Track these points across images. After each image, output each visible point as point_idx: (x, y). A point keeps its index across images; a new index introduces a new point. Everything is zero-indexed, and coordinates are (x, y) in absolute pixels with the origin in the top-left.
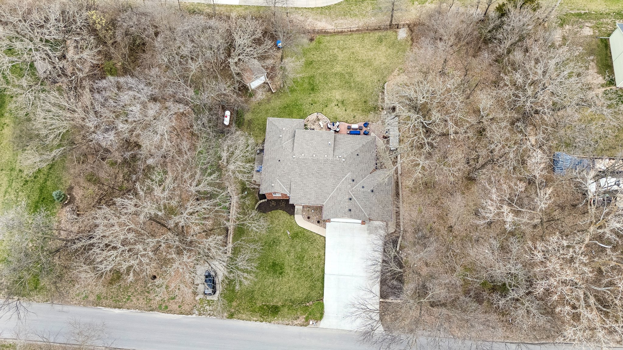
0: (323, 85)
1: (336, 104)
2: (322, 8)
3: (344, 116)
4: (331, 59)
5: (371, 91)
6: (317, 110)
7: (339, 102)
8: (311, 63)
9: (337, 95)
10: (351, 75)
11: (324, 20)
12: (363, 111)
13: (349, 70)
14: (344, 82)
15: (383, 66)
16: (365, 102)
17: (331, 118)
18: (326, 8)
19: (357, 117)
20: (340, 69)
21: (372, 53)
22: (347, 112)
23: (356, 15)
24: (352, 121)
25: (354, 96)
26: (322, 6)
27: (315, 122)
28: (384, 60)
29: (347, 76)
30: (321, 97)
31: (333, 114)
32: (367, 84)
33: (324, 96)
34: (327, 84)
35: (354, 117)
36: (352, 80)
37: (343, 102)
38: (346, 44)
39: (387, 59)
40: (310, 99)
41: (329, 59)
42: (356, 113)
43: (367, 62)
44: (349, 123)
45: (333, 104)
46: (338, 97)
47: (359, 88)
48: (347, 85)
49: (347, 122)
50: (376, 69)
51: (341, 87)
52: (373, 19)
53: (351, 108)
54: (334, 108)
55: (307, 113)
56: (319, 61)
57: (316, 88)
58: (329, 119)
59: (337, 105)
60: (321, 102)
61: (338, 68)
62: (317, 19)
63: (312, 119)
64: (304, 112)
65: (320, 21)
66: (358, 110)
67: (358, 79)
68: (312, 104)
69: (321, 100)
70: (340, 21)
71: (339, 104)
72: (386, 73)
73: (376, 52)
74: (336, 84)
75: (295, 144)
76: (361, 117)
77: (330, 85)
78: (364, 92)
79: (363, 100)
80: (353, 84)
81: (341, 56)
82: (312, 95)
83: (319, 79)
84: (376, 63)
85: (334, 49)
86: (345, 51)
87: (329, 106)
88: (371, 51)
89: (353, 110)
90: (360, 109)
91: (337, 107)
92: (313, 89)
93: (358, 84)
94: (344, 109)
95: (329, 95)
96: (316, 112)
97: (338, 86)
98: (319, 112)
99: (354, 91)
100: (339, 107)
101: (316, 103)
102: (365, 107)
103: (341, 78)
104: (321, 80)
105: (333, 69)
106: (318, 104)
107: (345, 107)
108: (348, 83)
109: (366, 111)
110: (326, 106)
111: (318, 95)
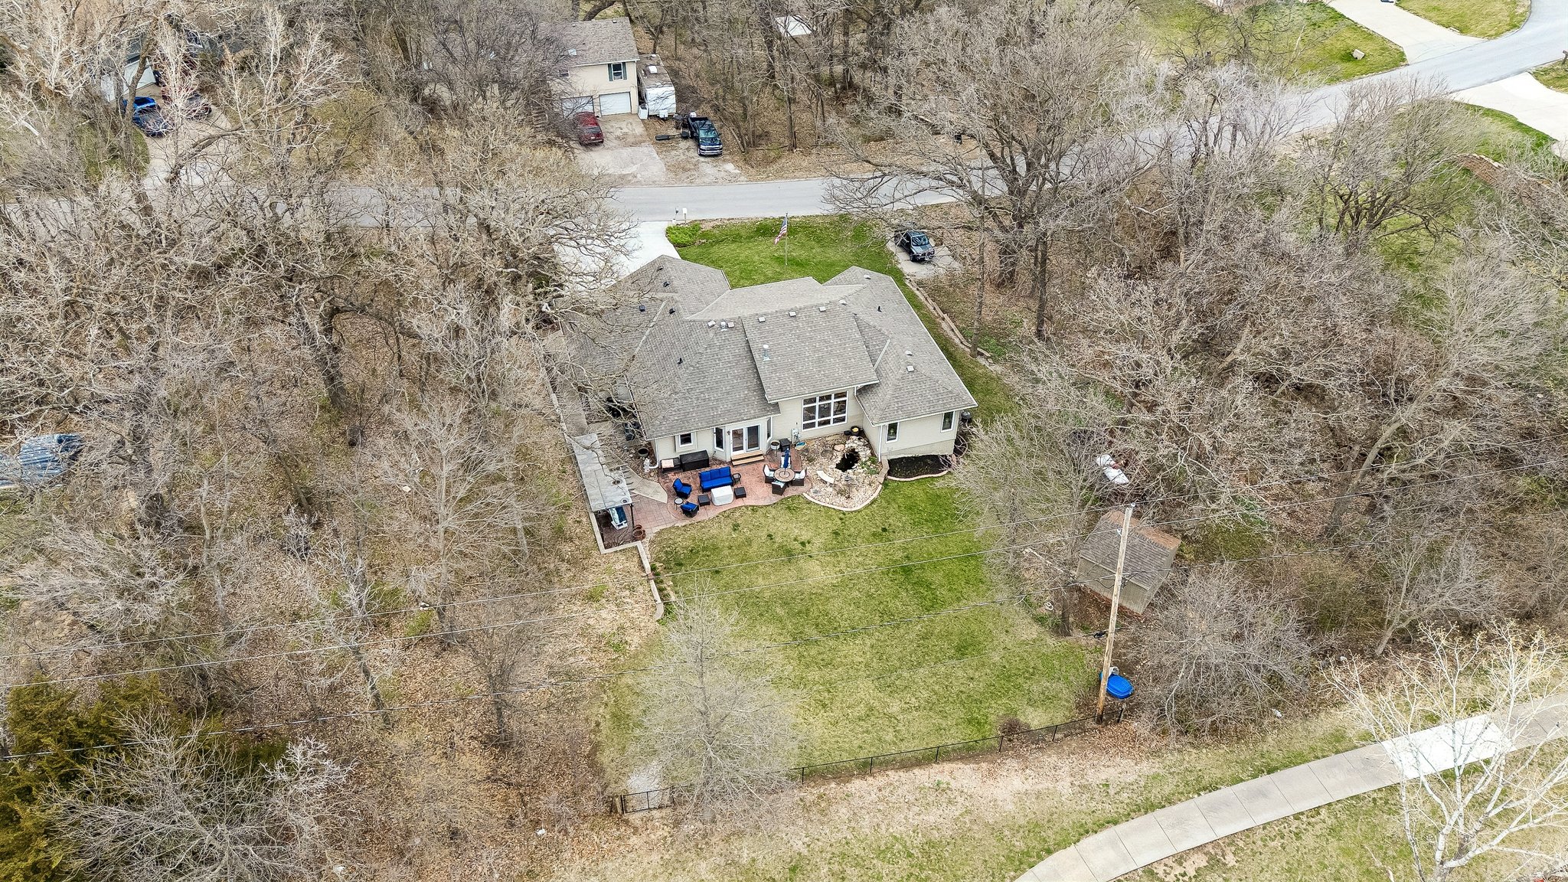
0: (878, 589)
1: (808, 547)
2: (1049, 852)
3: (770, 520)
6: (859, 517)
7: (803, 553)
8: (961, 650)
9: (818, 573)
10: (799, 639)
11: (1011, 807)
12: (715, 548)
13: (813, 652)
14: (815, 613)
16: (717, 572)
17: (806, 506)
18: (1028, 854)
19: (728, 529)
20: (845, 649)
22: (764, 534)
23: (880, 853)
24: (737, 514)
25: (761, 582)
26: (1050, 861)
27: (849, 485)
29: (812, 632)
30: (865, 558)
31: (806, 518)
33: (860, 559)
34: (870, 596)
35: (736, 527)
36: (790, 626)
37: (791, 556)
38: (867, 732)
40: (898, 543)
42: (735, 539)
44: (747, 507)
45: (818, 542)
46: (813, 566)
47: (755, 604)
48: (798, 607)
49: (754, 509)
51: (816, 596)
52: (799, 845)
53: (755, 547)
54: (809, 534)
55: (884, 504)
56: (938, 661)
57: (900, 578)
58: (809, 502)
60: (859, 540)
61: (855, 651)
62: (1038, 795)
63: (862, 490)
64: (896, 506)
65: (1021, 797)
66: (730, 548)
67: (767, 629)
68: (884, 530)
69: (863, 547)
70: (938, 818)
71: (800, 547)
74: (837, 603)
75: (858, 336)
76: (714, 532)
77: (856, 594)
79: (726, 578)
80: (780, 611)
81: (866, 690)
82: (900, 555)
83: (904, 602)
85: (903, 711)
86: (861, 710)
87: (826, 536)
89: (749, 542)
90: (726, 552)
91: (804, 538)
92: (907, 571)
93: (761, 615)
94: (778, 539)
95: (843, 565)
96: (859, 511)
97: (828, 599)
98: (849, 512)
99: (767, 594)
100: (795, 540)
101: (874, 535)
102: (712, 561)
103: (829, 622)
104: (895, 605)
105: (872, 646)
106: (866, 533)
107: (777, 545)
108: (800, 612)
109: (705, 549)
110: (836, 534)
111: (880, 559)
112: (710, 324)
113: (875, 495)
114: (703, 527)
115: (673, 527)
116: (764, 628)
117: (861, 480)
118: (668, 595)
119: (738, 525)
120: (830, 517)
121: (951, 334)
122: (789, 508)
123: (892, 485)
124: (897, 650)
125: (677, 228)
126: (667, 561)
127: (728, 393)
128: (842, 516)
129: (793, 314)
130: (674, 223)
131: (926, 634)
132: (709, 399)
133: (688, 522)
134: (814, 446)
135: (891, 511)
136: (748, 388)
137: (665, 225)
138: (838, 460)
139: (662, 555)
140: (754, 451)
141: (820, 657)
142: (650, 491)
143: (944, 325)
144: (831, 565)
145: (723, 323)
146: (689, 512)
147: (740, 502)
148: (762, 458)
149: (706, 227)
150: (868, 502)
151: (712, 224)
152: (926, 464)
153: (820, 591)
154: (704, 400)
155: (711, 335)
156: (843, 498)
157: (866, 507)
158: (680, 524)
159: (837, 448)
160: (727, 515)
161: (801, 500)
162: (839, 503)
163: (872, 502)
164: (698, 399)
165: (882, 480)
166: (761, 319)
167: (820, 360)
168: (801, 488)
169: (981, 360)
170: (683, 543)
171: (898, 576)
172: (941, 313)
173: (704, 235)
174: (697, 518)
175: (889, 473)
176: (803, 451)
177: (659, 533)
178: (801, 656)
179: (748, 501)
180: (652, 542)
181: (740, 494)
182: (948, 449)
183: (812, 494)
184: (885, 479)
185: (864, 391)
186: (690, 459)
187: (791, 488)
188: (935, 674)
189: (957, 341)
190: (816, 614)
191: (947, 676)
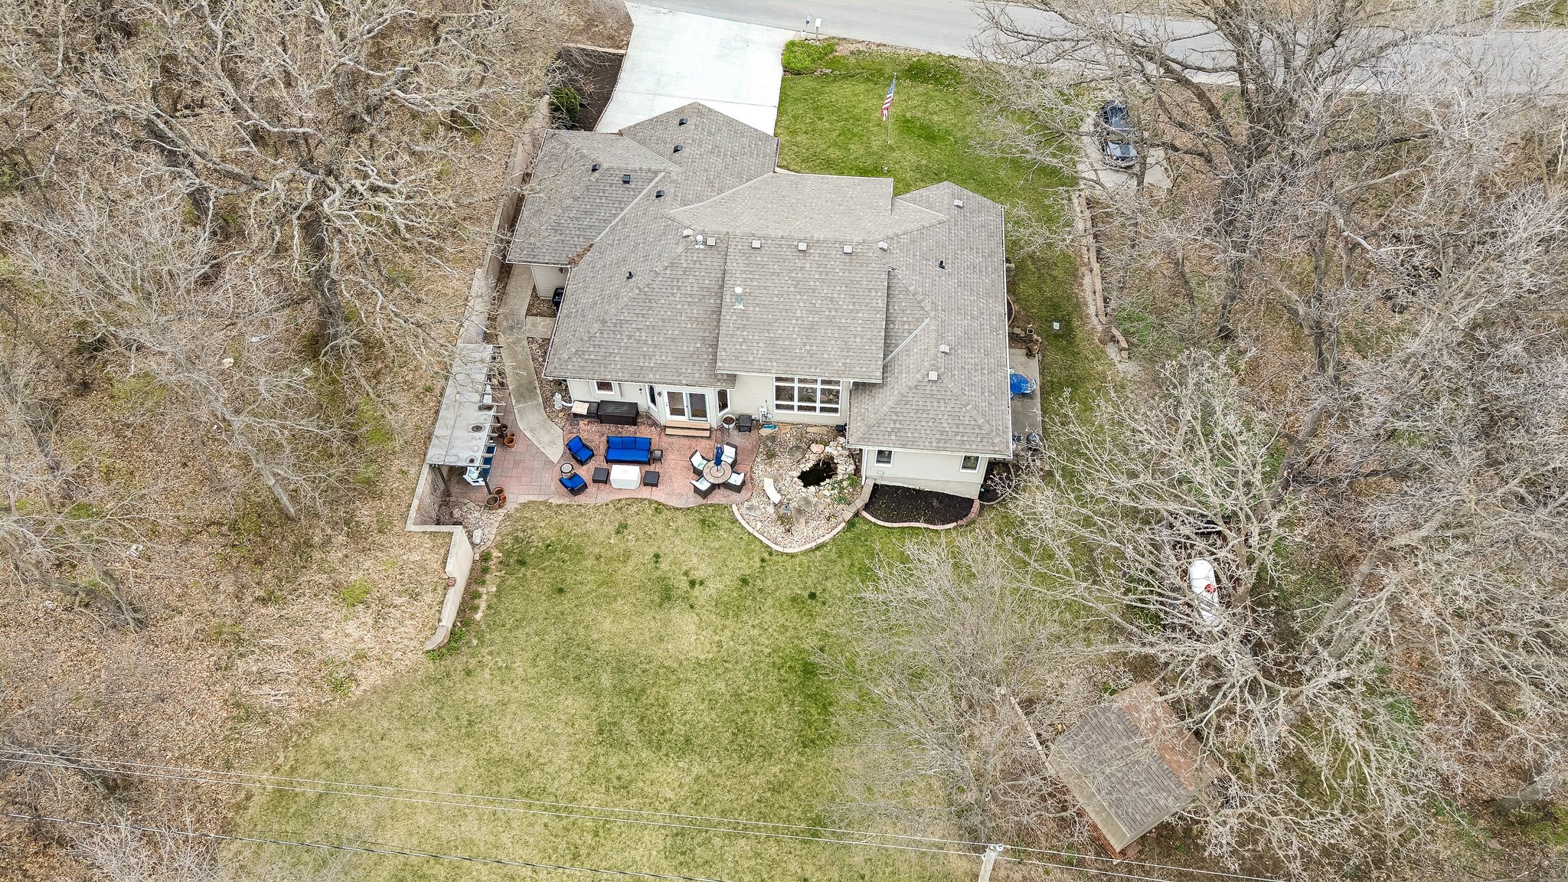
0: (755, 688)
1: (697, 591)
3: (670, 532)
4: (707, 842)
5: (520, 633)
6: (789, 565)
7: (685, 599)
9: (688, 636)
10: (607, 732)
12: (579, 553)
13: (613, 761)
14: (650, 697)
15: (430, 735)
16: (561, 591)
17: (727, 525)
19: (611, 528)
20: (658, 770)
21: (470, 827)
22: (651, 551)
24: (634, 509)
25: (607, 625)
27: (799, 511)
28: (414, 770)
29: (629, 727)
31: (717, 544)
32: (532, 672)
33: (755, 632)
35: (621, 529)
36: (605, 709)
37: (668, 596)
39: (394, 766)
40: (820, 623)
41: (717, 841)
42: (611, 547)
43: (507, 788)
44: (650, 502)
45: (713, 587)
46: (687, 623)
47: (579, 659)
48: (633, 682)
49: (659, 508)
50: (468, 735)
51: (672, 675)
53: (629, 568)
54: (710, 571)
55: (833, 556)
56: (773, 834)
57: (794, 680)
58: (734, 521)
59: (692, 583)
60: (770, 602)
61: (670, 777)
63: (813, 524)
64: (847, 562)
66: (598, 558)
67: (572, 703)
68: (812, 596)
69: (770, 614)
71: (684, 585)
72: (424, 697)
73: (446, 831)
74: (688, 692)
75: (882, 304)
76: (591, 526)
77: (720, 685)
78: (553, 636)
79: (566, 603)
80: (606, 680)
81: (648, 849)
82: (813, 642)
83: (778, 721)
84: (461, 764)
87: (729, 580)
88: (469, 843)
89: (627, 556)
90: (589, 563)
91: (697, 575)
93: (577, 678)
94: (664, 566)
95: (727, 633)
96: (793, 556)
97: (679, 681)
98: (779, 554)
99: (605, 647)
100: (686, 574)
101: (794, 600)
102: (563, 571)
103: (661, 719)
104: (764, 722)
105: (697, 778)
106: (784, 593)
107: (659, 573)
108: (631, 690)
109: (566, 549)
110: (745, 581)
111: (782, 640)
112: (686, 233)
113: (827, 537)
114: (581, 515)
115: (544, 503)
116: (569, 702)
117: (821, 507)
118: (476, 609)
119: (626, 527)
120: (748, 553)
121: (1090, 299)
122: (703, 521)
123: (862, 527)
124: (727, 797)
125: (803, 44)
126: (508, 554)
127: (673, 340)
128: (766, 556)
129: (803, 246)
130: (803, 35)
131: (781, 784)
132: (645, 342)
133: (566, 501)
134: (788, 436)
135: (836, 570)
136: (704, 339)
137: (790, 36)
138: (807, 466)
139: (509, 541)
140: (698, 422)
141: (619, 772)
142: (547, 439)
143: (1087, 281)
144: (710, 630)
145: (700, 238)
146: (574, 485)
147: (646, 493)
148: (707, 434)
149: (843, 50)
150: (813, 544)
151: (852, 47)
152: (929, 506)
153: (675, 665)
154: (638, 341)
155: (680, 249)
156: (782, 529)
157: (805, 553)
158: (555, 501)
159: (815, 448)
160: (619, 506)
161: (726, 515)
162: (772, 536)
163: (818, 548)
164: (630, 337)
165: (848, 515)
166: (756, 244)
167: (812, 327)
168: (735, 496)
169: (1111, 351)
170: (544, 530)
171: (792, 677)
172: (1093, 259)
173: (834, 63)
174: (581, 499)
175: (866, 507)
176: (768, 438)
177: (524, 506)
178: (594, 762)
179: (658, 494)
180: (508, 516)
181: (650, 481)
182: (972, 492)
183: (743, 510)
184: (857, 514)
185: (860, 387)
186: (610, 410)
187: (722, 491)
188: (758, 855)
189: (1092, 310)
190: (652, 700)
191: (773, 864)
